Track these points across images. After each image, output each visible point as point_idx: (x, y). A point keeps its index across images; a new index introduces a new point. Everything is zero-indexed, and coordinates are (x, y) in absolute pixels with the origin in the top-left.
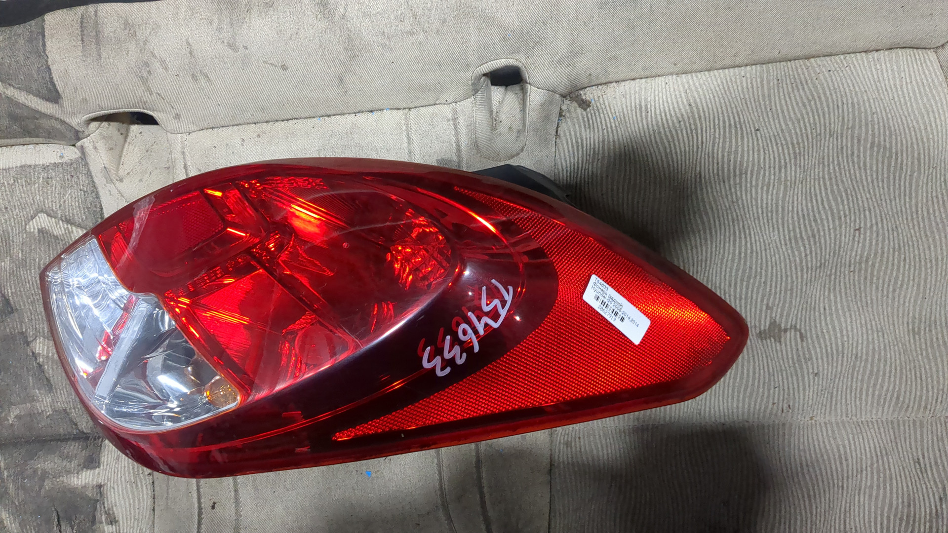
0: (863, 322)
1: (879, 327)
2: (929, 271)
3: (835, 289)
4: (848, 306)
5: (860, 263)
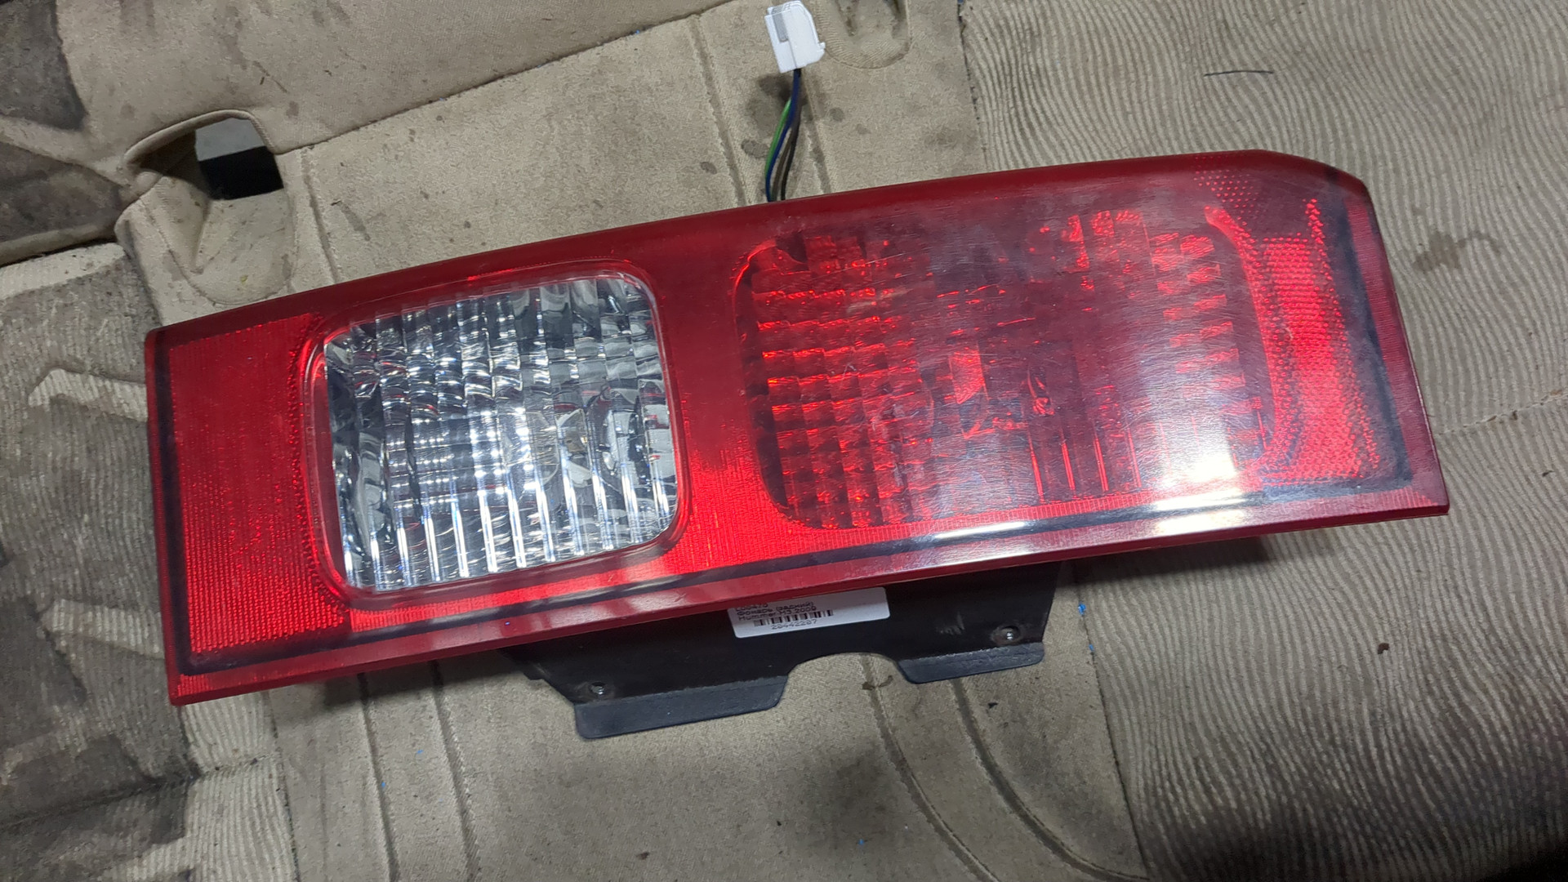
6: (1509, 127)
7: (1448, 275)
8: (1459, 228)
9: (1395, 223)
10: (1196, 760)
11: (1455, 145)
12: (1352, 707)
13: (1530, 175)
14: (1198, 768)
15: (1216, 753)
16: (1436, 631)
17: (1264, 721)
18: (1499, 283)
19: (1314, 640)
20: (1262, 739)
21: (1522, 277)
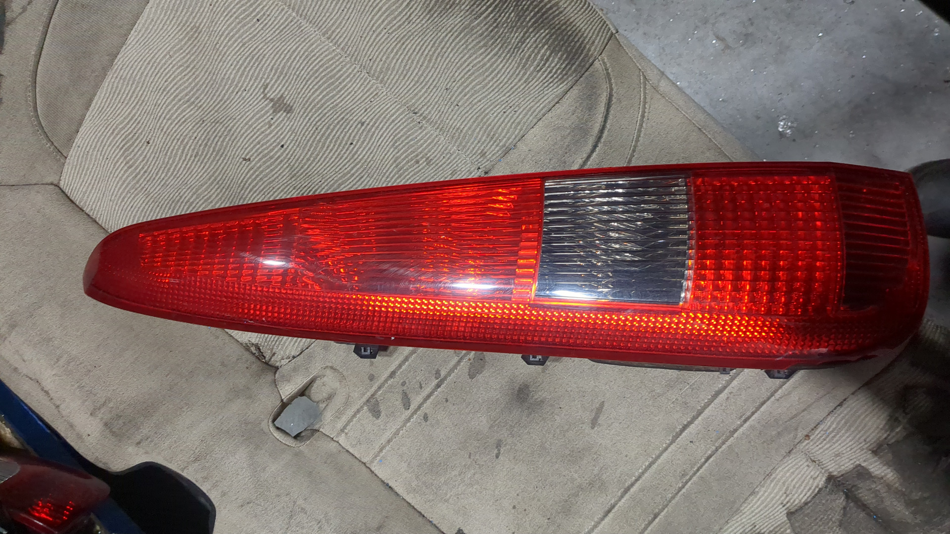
0: (221, 63)
1: (215, 52)
2: (158, 61)
3: (221, 100)
4: (222, 81)
5: (193, 102)
6: (216, 111)
7: (287, 98)
8: (267, 105)
9: (279, 130)
10: (539, 71)
11: (235, 127)
12: (479, 28)
13: (230, 91)
14: (541, 69)
15: (530, 66)
16: (429, 16)
17: (506, 56)
18: (279, 77)
19: (462, 58)
20: (513, 53)
21: (271, 70)
